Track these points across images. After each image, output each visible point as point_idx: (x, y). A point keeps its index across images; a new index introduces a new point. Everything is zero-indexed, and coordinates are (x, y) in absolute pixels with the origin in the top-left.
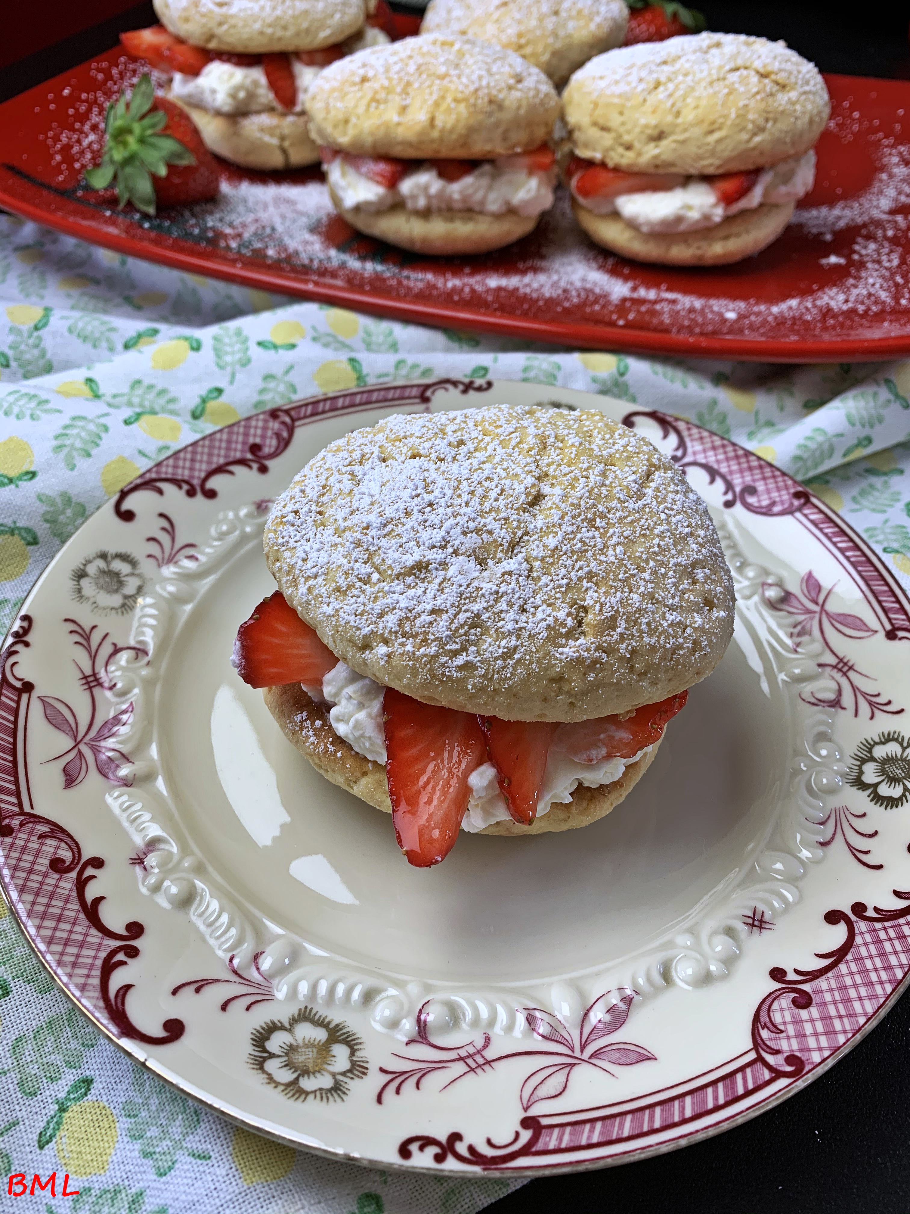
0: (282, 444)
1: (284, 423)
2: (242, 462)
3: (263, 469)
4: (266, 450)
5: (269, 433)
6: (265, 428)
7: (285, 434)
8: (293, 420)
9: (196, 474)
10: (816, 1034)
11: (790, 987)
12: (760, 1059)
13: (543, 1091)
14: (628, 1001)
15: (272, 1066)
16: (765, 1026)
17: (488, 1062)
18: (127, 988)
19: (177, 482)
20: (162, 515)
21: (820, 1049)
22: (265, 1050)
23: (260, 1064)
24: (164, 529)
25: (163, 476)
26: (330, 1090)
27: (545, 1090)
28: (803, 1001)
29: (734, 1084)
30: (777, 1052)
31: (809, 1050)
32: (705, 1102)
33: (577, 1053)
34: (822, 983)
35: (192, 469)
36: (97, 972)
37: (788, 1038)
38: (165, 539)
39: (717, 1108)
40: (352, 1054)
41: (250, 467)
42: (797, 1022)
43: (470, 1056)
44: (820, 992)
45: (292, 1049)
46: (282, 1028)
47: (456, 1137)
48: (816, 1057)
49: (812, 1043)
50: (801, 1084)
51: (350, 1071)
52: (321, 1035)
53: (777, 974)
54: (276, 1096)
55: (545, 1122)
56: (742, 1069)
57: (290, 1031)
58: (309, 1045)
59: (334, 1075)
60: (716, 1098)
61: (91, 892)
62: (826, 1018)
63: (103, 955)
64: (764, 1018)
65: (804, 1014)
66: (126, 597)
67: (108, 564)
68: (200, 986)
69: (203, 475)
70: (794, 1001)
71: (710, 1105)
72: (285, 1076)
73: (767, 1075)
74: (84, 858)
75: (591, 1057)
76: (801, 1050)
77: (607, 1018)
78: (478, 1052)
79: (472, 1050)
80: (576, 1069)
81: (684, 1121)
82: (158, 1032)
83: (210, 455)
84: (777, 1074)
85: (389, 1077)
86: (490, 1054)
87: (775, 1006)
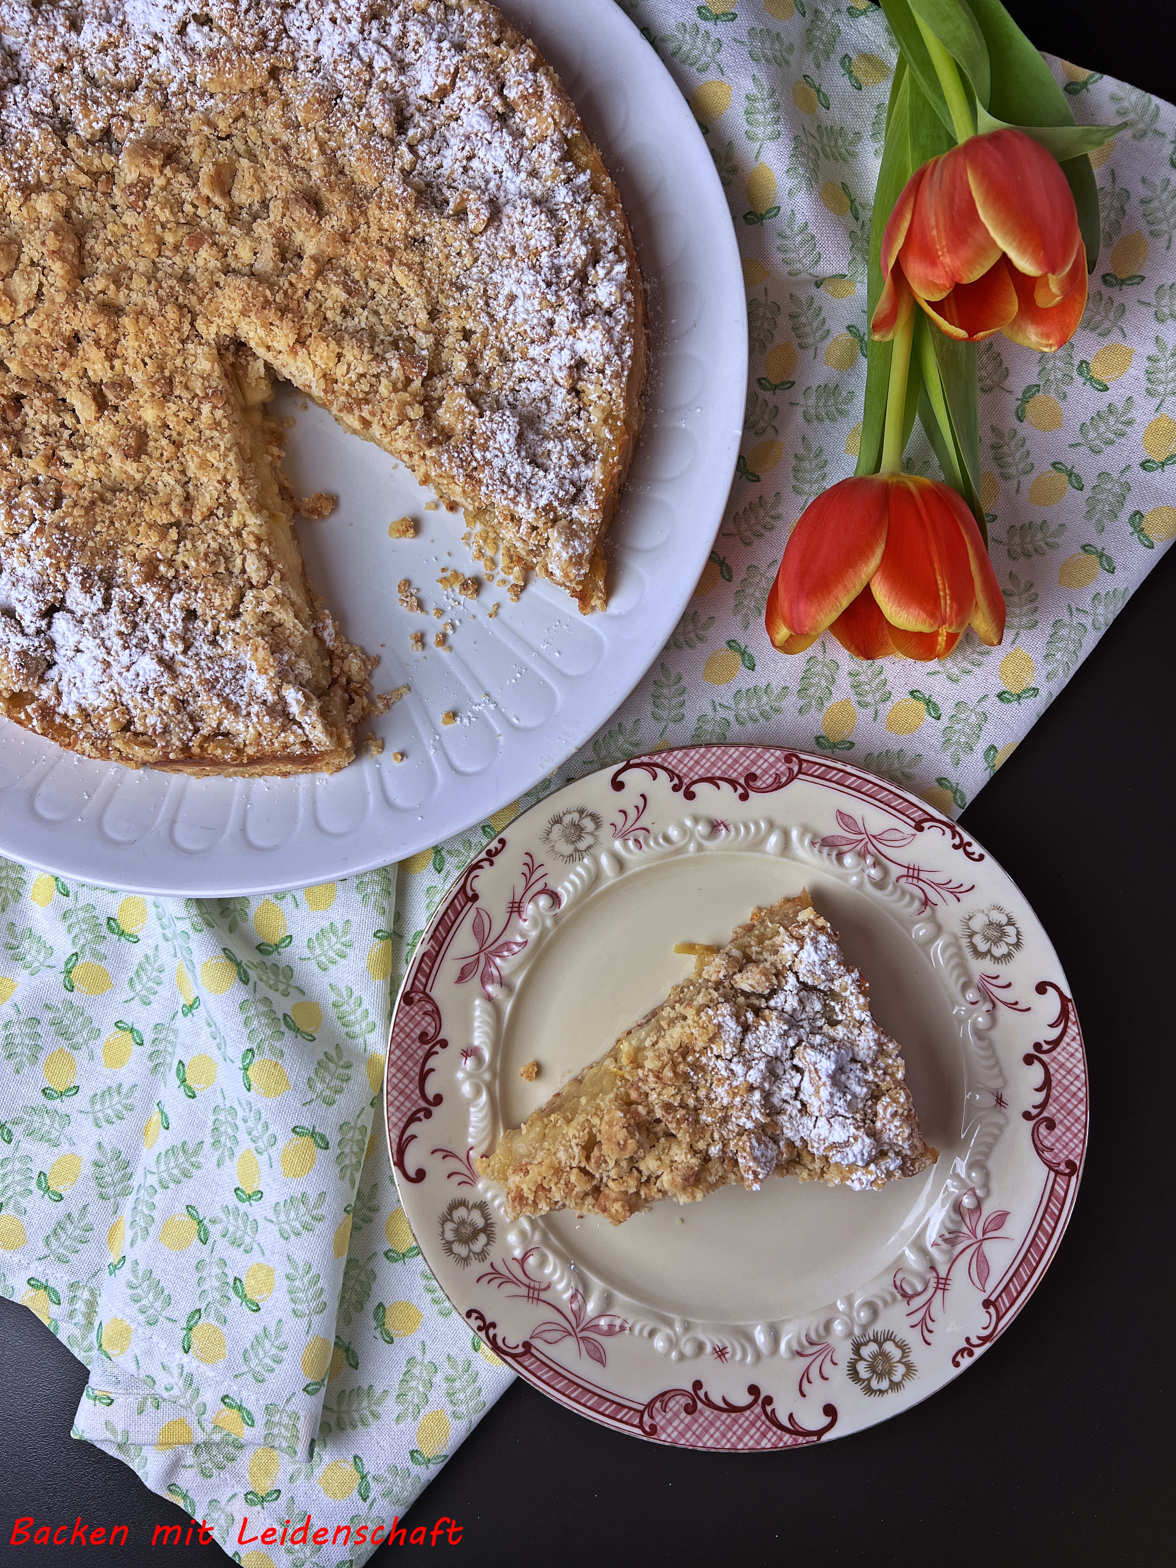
0: (775, 786)
1: (790, 770)
2: (733, 783)
3: (744, 797)
4: (759, 783)
5: (774, 770)
6: (772, 766)
7: (784, 780)
8: (800, 772)
9: (691, 775)
10: (676, 1428)
11: (695, 1397)
12: (642, 1413)
13: (546, 1336)
14: (622, 1328)
15: (449, 1226)
16: (662, 1401)
17: (538, 1299)
18: (414, 1137)
19: (671, 774)
20: (643, 796)
21: (669, 1436)
22: (451, 1215)
23: (444, 1221)
24: (637, 807)
25: (666, 765)
26: (462, 1258)
27: (549, 1336)
28: (690, 1409)
29: (620, 1411)
30: (652, 1417)
31: (664, 1431)
32: (601, 1406)
33: (577, 1331)
34: (708, 1412)
35: (691, 769)
36: (405, 1120)
37: (664, 1417)
38: (632, 814)
39: (602, 1414)
40: (486, 1245)
41: (736, 790)
42: (676, 1415)
43: (534, 1289)
44: (702, 1413)
45: (463, 1222)
46: (467, 1207)
47: (493, 1325)
48: (663, 1437)
49: (669, 1430)
50: (645, 1439)
51: (478, 1254)
52: (480, 1222)
53: (698, 1385)
54: (439, 1243)
55: (533, 1351)
56: (630, 1409)
57: (469, 1211)
58: (472, 1224)
59: (470, 1250)
60: (606, 1409)
61: (431, 1063)
62: (688, 1427)
63: (414, 1109)
64: (666, 1398)
65: (683, 1415)
66: (576, 850)
67: (581, 818)
68: (448, 1154)
69: (696, 778)
70: (687, 1405)
71: (601, 1410)
72: (450, 1236)
73: (636, 1422)
74: (440, 1037)
75: (581, 1338)
76: (662, 1428)
77: (606, 1328)
78: (539, 1290)
79: (537, 1286)
80: (569, 1338)
81: (584, 1405)
82: (412, 1173)
83: (713, 764)
84: (641, 1426)
85: (492, 1271)
86: (544, 1296)
87: (678, 1398)
